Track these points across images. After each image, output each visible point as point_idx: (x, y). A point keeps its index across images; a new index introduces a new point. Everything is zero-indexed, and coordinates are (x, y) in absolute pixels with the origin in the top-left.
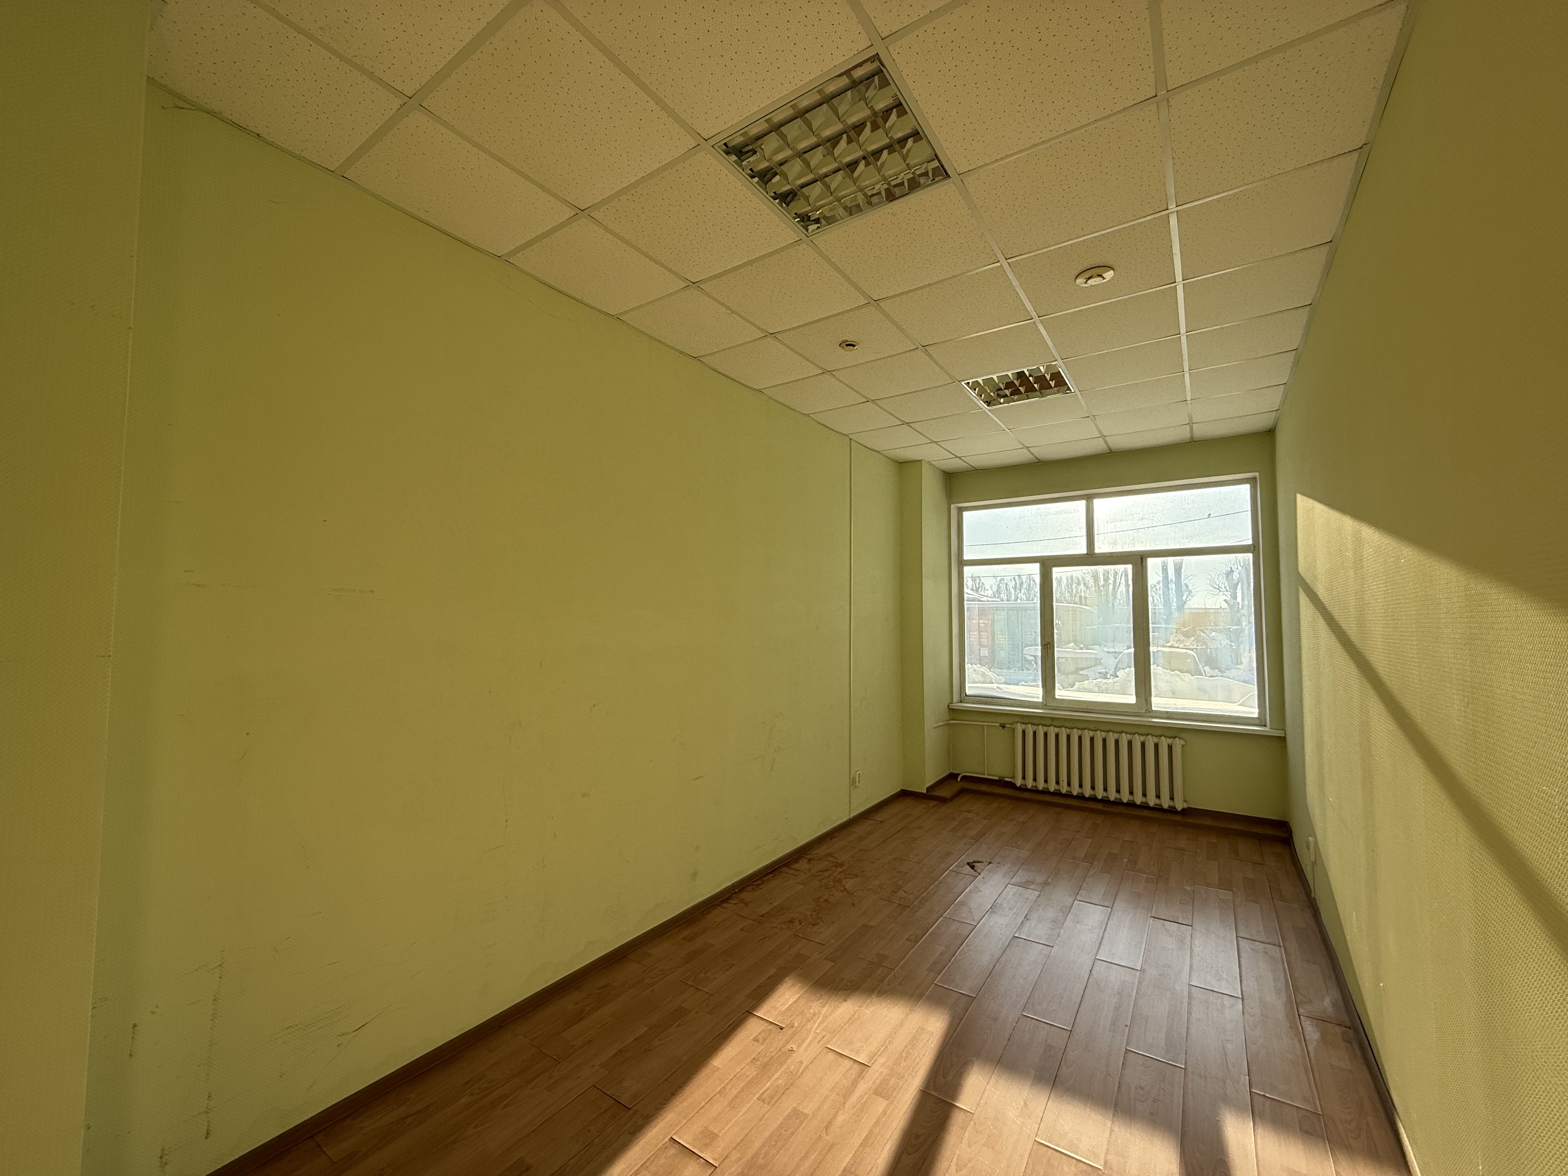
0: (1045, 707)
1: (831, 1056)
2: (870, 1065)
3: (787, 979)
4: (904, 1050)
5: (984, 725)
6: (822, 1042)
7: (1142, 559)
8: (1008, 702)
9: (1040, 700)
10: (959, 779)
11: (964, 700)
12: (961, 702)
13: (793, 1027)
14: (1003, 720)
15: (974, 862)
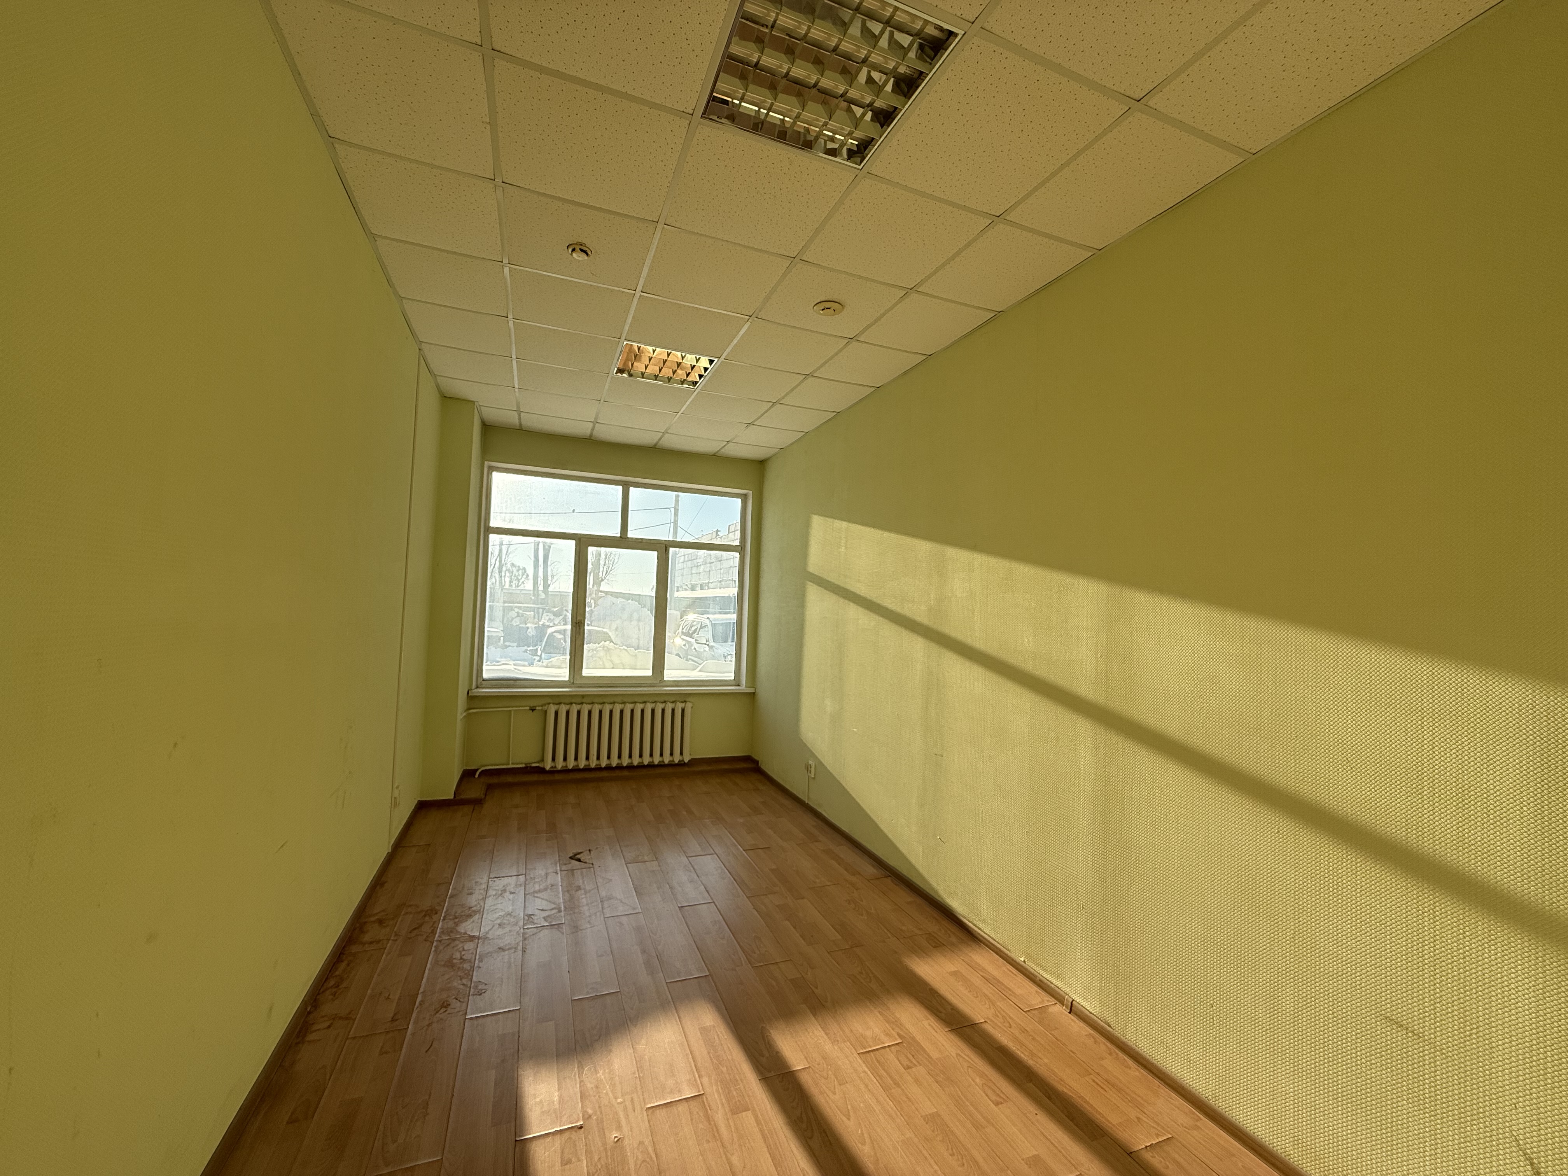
0: (573, 686)
1: (661, 1114)
2: (703, 1093)
3: (521, 1072)
4: (710, 1057)
5: (510, 711)
6: (638, 1108)
8: (532, 683)
9: (567, 679)
10: (477, 776)
11: (481, 685)
13: (590, 1116)
14: (533, 703)
15: (576, 855)
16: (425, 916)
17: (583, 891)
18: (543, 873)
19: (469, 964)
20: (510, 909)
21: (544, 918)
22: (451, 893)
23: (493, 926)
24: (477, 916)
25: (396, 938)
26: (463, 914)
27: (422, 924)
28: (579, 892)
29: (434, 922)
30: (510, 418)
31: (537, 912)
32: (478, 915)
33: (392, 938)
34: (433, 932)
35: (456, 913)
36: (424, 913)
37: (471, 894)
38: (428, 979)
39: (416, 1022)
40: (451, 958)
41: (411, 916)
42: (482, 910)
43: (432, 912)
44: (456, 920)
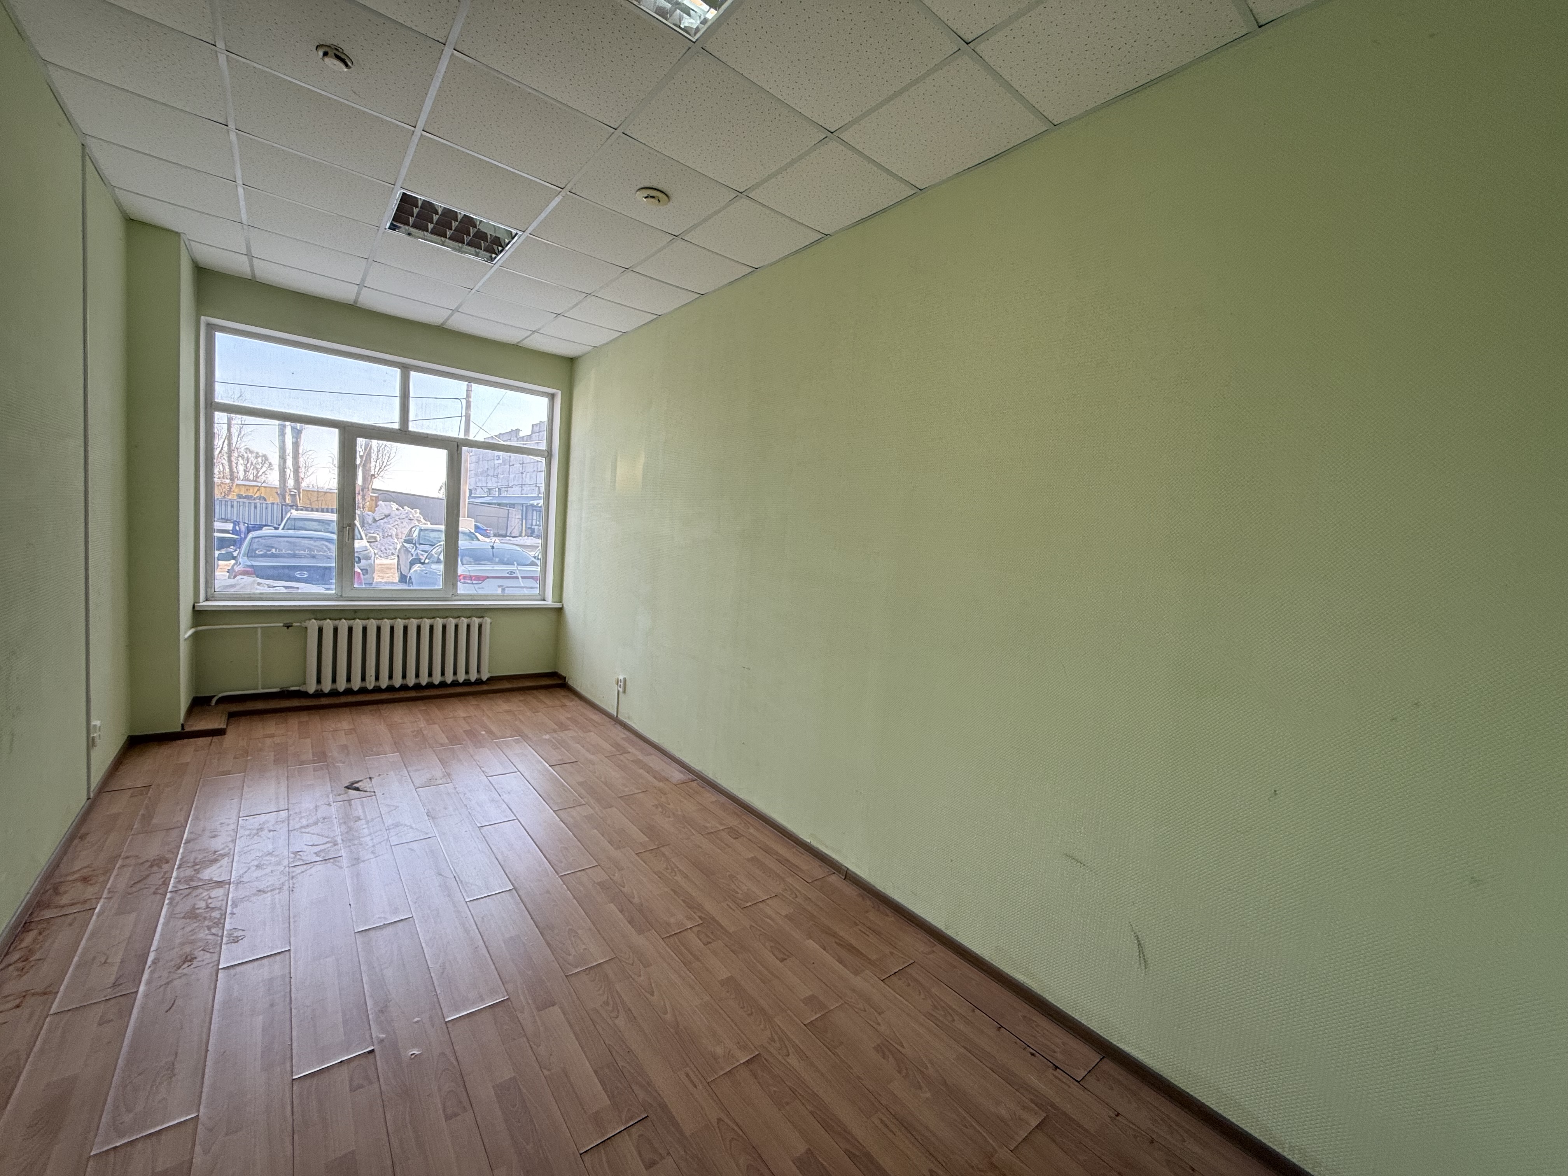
0: (342, 599)
1: (462, 1024)
2: (507, 998)
5: (256, 628)
6: (436, 1024)
7: (458, 446)
10: (213, 702)
11: (213, 597)
12: (207, 600)
13: (381, 1041)
14: (287, 619)
15: (353, 784)
16: (151, 866)
17: (363, 821)
18: (312, 806)
19: (218, 912)
20: (270, 847)
21: (315, 853)
22: (187, 837)
23: (249, 869)
24: (225, 861)
25: (110, 895)
26: (206, 859)
27: (148, 876)
28: (359, 823)
29: (165, 873)
30: (238, 264)
31: (305, 848)
32: (226, 859)
33: (104, 896)
34: (166, 883)
35: (196, 858)
36: (149, 864)
37: (215, 837)
38: (161, 935)
39: (149, 983)
40: (194, 908)
41: (131, 869)
42: (232, 853)
43: (161, 861)
44: (198, 867)
